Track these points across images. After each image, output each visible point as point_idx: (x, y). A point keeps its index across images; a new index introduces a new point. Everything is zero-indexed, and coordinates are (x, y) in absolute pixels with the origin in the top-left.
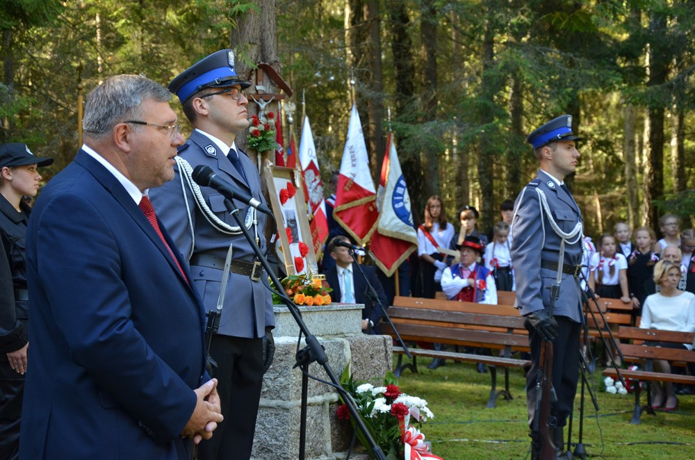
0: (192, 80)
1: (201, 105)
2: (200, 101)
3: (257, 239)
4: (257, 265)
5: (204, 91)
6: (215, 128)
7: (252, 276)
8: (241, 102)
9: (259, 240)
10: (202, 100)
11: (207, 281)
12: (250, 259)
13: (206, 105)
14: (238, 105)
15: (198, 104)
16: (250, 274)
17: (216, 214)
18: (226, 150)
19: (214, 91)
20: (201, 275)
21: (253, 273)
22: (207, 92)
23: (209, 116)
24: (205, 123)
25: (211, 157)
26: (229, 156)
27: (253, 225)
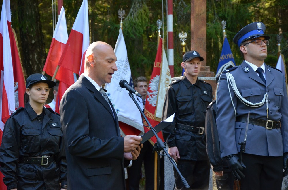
0: (240, 38)
1: (244, 49)
2: (244, 47)
3: (268, 109)
4: (268, 122)
5: (245, 42)
6: (250, 59)
7: (266, 127)
8: (262, 45)
9: (268, 110)
10: (245, 47)
11: (242, 129)
12: (264, 119)
13: (246, 49)
14: (261, 47)
15: (243, 48)
16: (265, 126)
17: (245, 98)
18: (255, 68)
19: (249, 42)
20: (240, 126)
21: (267, 125)
22: (246, 42)
23: (247, 53)
24: (246, 57)
25: (246, 72)
26: (257, 71)
27: (265, 103)
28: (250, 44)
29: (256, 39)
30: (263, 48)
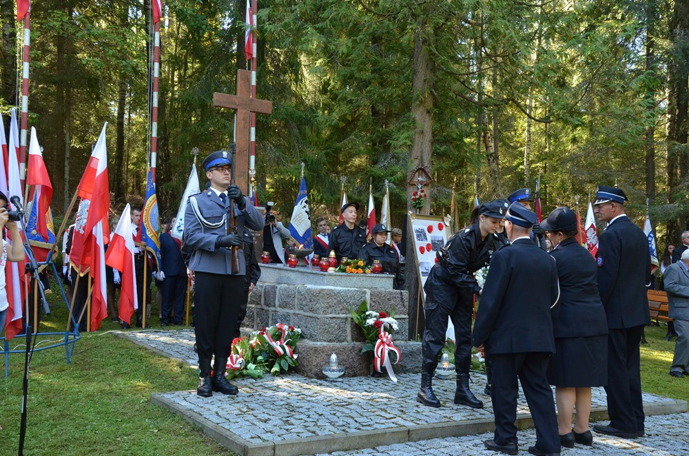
1: (209, 175)
5: (210, 169)
6: (215, 185)
8: (226, 173)
10: (210, 173)
13: (211, 175)
14: (224, 175)
17: (205, 218)
18: (218, 193)
19: (214, 169)
22: (212, 169)
23: (213, 180)
24: (213, 183)
25: (209, 196)
26: (220, 196)
27: (224, 223)
28: (214, 171)
29: (220, 167)
30: (226, 176)
